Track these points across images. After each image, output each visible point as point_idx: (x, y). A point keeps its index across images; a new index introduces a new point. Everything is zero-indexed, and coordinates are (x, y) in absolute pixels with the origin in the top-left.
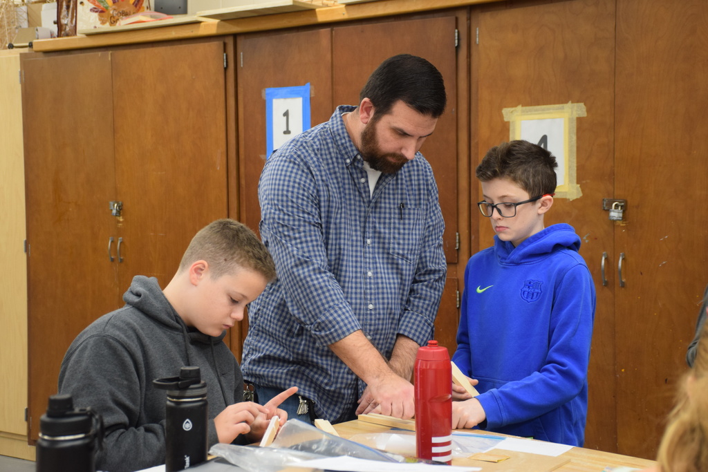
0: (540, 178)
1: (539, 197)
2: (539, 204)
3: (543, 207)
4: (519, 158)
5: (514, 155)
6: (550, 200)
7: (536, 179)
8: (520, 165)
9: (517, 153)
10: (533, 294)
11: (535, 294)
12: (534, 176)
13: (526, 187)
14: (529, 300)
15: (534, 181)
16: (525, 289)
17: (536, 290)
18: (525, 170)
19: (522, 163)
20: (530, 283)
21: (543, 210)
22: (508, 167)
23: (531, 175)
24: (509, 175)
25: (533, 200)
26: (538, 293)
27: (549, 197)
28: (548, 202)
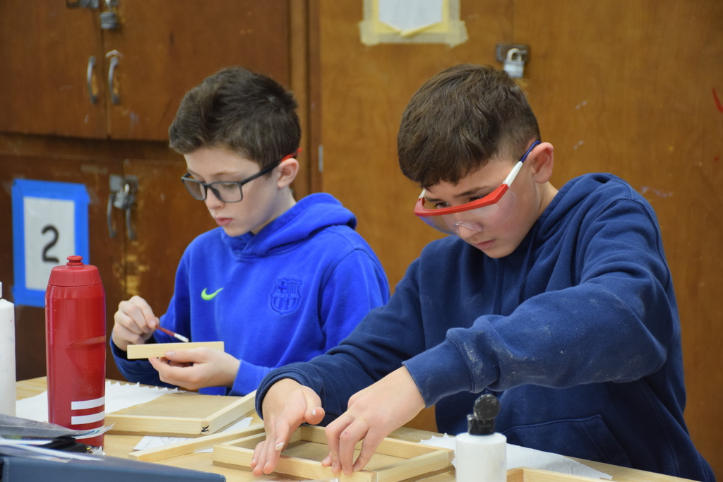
0: (271, 135)
1: (276, 164)
2: (276, 173)
3: (284, 177)
4: (234, 109)
5: (225, 104)
6: (293, 165)
7: (266, 139)
8: (238, 120)
9: (230, 101)
10: (288, 302)
11: (291, 301)
12: (262, 134)
13: (253, 155)
14: (282, 311)
15: (263, 142)
16: (275, 294)
17: (293, 295)
18: (247, 128)
19: (239, 117)
20: (283, 283)
21: (284, 182)
22: (218, 128)
23: (257, 134)
24: (222, 141)
25: (267, 170)
26: (295, 299)
27: (291, 161)
28: (291, 169)
